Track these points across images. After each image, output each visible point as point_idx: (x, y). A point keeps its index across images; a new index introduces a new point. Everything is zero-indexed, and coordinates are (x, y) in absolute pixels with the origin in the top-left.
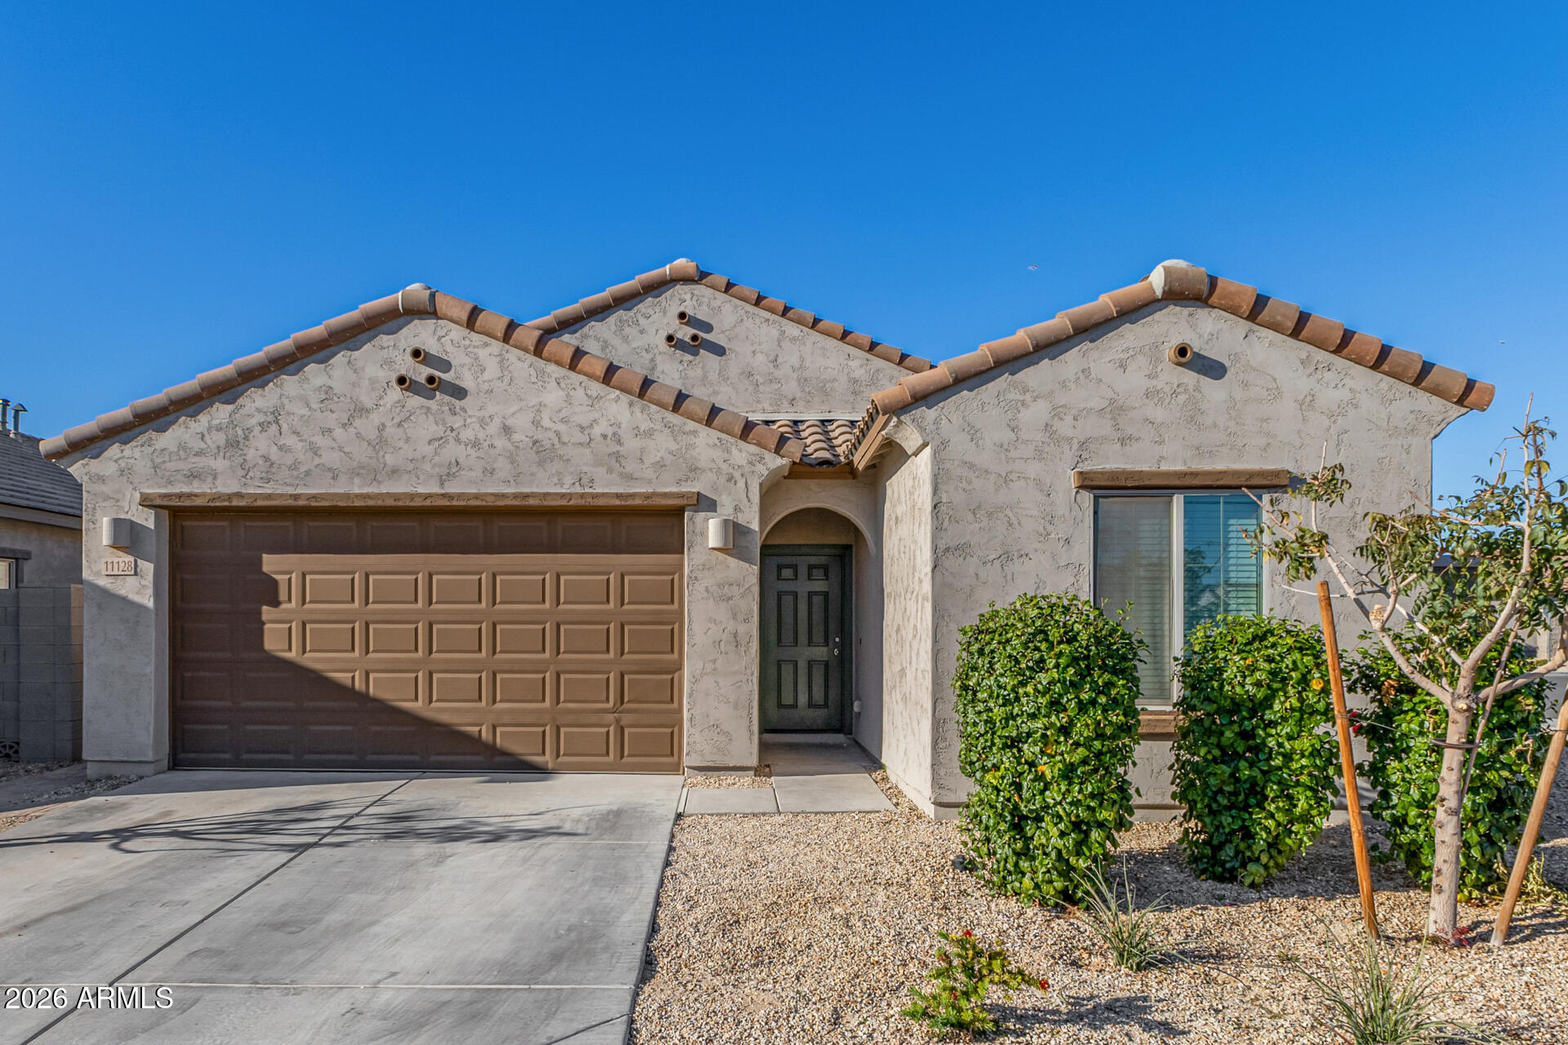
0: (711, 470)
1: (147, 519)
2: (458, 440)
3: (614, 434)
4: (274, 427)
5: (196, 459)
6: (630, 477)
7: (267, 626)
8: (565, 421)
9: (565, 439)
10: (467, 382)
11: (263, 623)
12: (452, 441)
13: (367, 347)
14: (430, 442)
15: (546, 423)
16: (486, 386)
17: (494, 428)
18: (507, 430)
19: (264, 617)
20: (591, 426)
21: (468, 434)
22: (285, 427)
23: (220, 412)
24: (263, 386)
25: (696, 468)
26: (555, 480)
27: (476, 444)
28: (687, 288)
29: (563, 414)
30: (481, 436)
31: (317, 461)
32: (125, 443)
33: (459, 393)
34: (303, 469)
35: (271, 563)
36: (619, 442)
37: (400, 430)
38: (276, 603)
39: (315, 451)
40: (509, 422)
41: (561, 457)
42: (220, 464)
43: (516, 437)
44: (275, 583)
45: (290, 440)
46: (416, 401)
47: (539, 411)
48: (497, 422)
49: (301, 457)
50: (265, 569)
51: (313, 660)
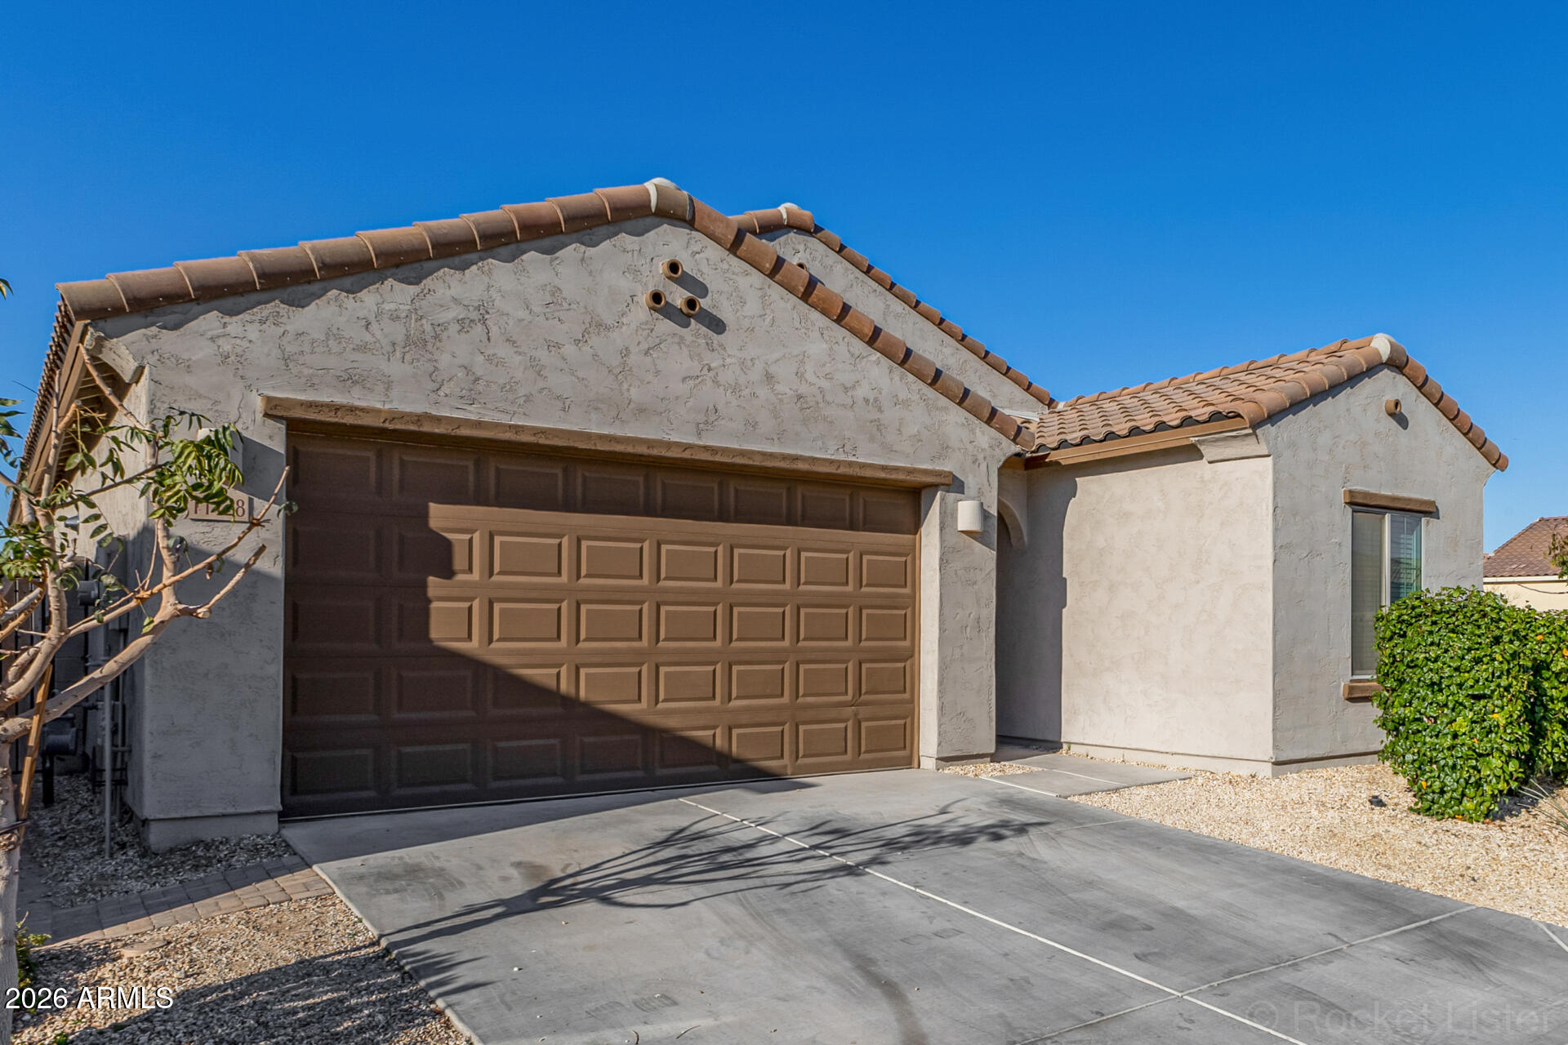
0: (959, 449)
1: (273, 438)
2: (716, 382)
3: (876, 400)
4: (479, 328)
5: (358, 356)
6: (890, 449)
7: (434, 605)
8: (828, 377)
9: (829, 398)
10: (725, 313)
11: (429, 601)
12: (709, 383)
13: (606, 244)
14: (684, 379)
15: (810, 376)
16: (746, 323)
17: (756, 374)
18: (769, 378)
19: (431, 593)
20: (854, 387)
21: (726, 377)
22: (494, 330)
23: (394, 294)
24: (463, 268)
25: (948, 447)
26: (819, 443)
27: (735, 389)
28: (801, 237)
29: (827, 369)
30: (742, 380)
31: (541, 384)
32: (233, 313)
33: (716, 325)
34: (522, 392)
35: (440, 515)
36: (880, 410)
37: (648, 359)
38: (448, 572)
39: (538, 370)
40: (773, 369)
41: (825, 419)
42: (395, 368)
43: (779, 388)
44: (448, 545)
45: (503, 351)
46: (666, 326)
47: (802, 362)
48: (759, 366)
49: (519, 375)
50: (434, 523)
51: (500, 653)
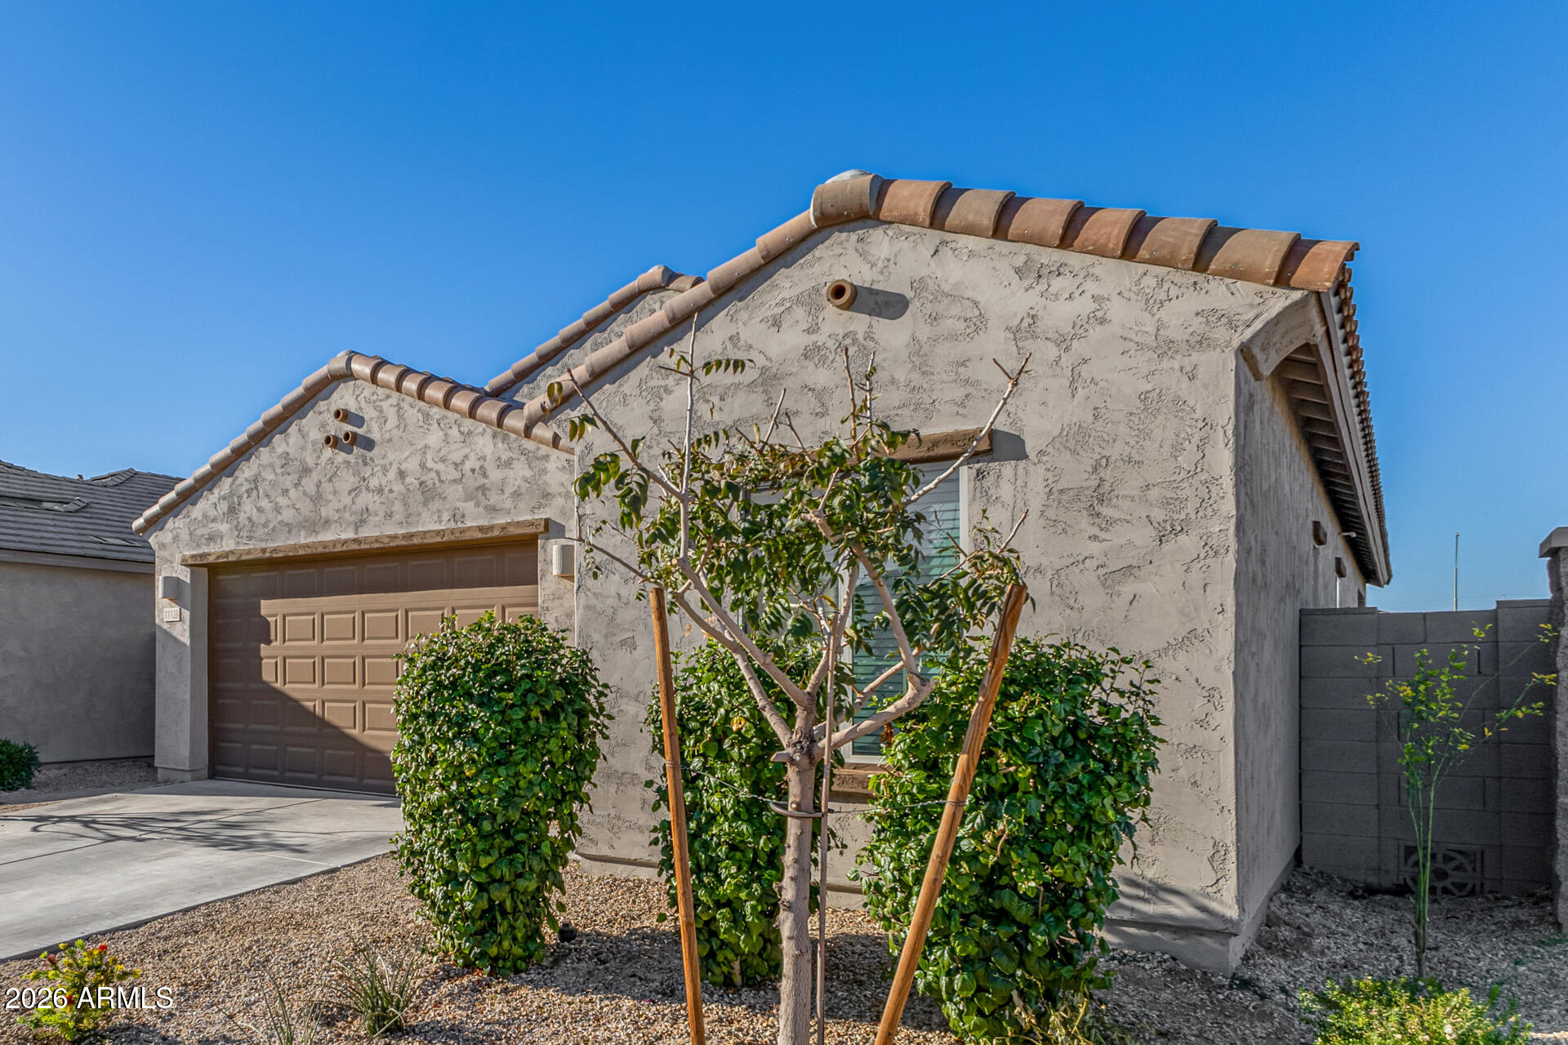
0: (560, 494)
1: (185, 575)
2: (368, 489)
3: (481, 467)
4: (255, 492)
5: (212, 525)
6: (493, 510)
7: (264, 661)
8: (443, 460)
9: (443, 478)
10: (375, 435)
11: (261, 659)
12: (364, 490)
13: (311, 414)
14: (349, 493)
15: (430, 464)
16: (387, 436)
17: (392, 474)
18: (402, 474)
19: (263, 654)
20: (463, 463)
21: (374, 483)
22: (261, 491)
23: (226, 484)
24: (248, 460)
25: (549, 494)
26: (435, 517)
27: (380, 491)
29: (442, 453)
30: (384, 483)
31: (280, 518)
33: (369, 444)
34: (271, 526)
35: (267, 607)
36: (485, 475)
37: (331, 485)
38: (269, 642)
39: (278, 509)
40: (403, 467)
41: (440, 495)
42: (224, 527)
43: (409, 480)
44: (268, 623)
45: (264, 503)
46: (342, 456)
47: (425, 453)
48: (395, 467)
49: (270, 517)
50: (263, 612)
51: (290, 689)
